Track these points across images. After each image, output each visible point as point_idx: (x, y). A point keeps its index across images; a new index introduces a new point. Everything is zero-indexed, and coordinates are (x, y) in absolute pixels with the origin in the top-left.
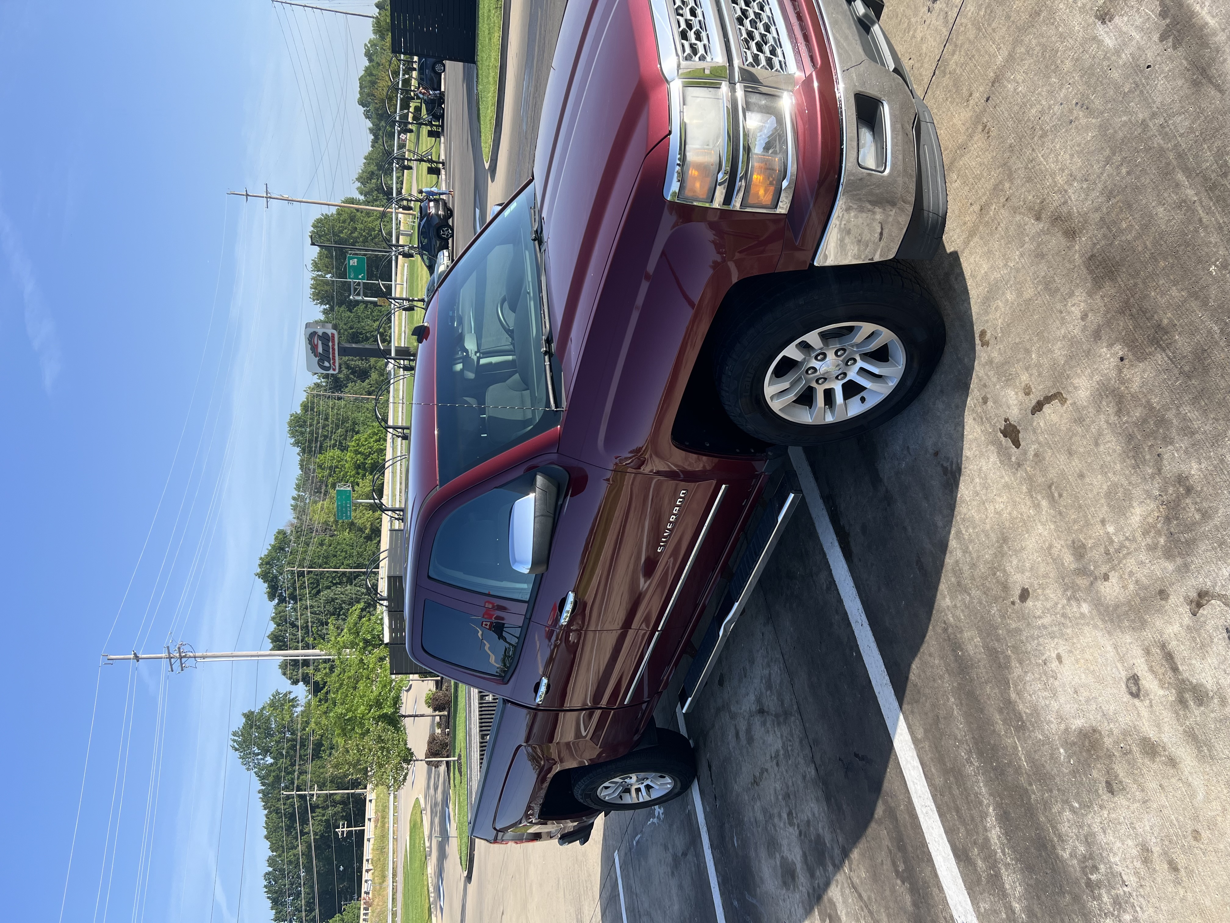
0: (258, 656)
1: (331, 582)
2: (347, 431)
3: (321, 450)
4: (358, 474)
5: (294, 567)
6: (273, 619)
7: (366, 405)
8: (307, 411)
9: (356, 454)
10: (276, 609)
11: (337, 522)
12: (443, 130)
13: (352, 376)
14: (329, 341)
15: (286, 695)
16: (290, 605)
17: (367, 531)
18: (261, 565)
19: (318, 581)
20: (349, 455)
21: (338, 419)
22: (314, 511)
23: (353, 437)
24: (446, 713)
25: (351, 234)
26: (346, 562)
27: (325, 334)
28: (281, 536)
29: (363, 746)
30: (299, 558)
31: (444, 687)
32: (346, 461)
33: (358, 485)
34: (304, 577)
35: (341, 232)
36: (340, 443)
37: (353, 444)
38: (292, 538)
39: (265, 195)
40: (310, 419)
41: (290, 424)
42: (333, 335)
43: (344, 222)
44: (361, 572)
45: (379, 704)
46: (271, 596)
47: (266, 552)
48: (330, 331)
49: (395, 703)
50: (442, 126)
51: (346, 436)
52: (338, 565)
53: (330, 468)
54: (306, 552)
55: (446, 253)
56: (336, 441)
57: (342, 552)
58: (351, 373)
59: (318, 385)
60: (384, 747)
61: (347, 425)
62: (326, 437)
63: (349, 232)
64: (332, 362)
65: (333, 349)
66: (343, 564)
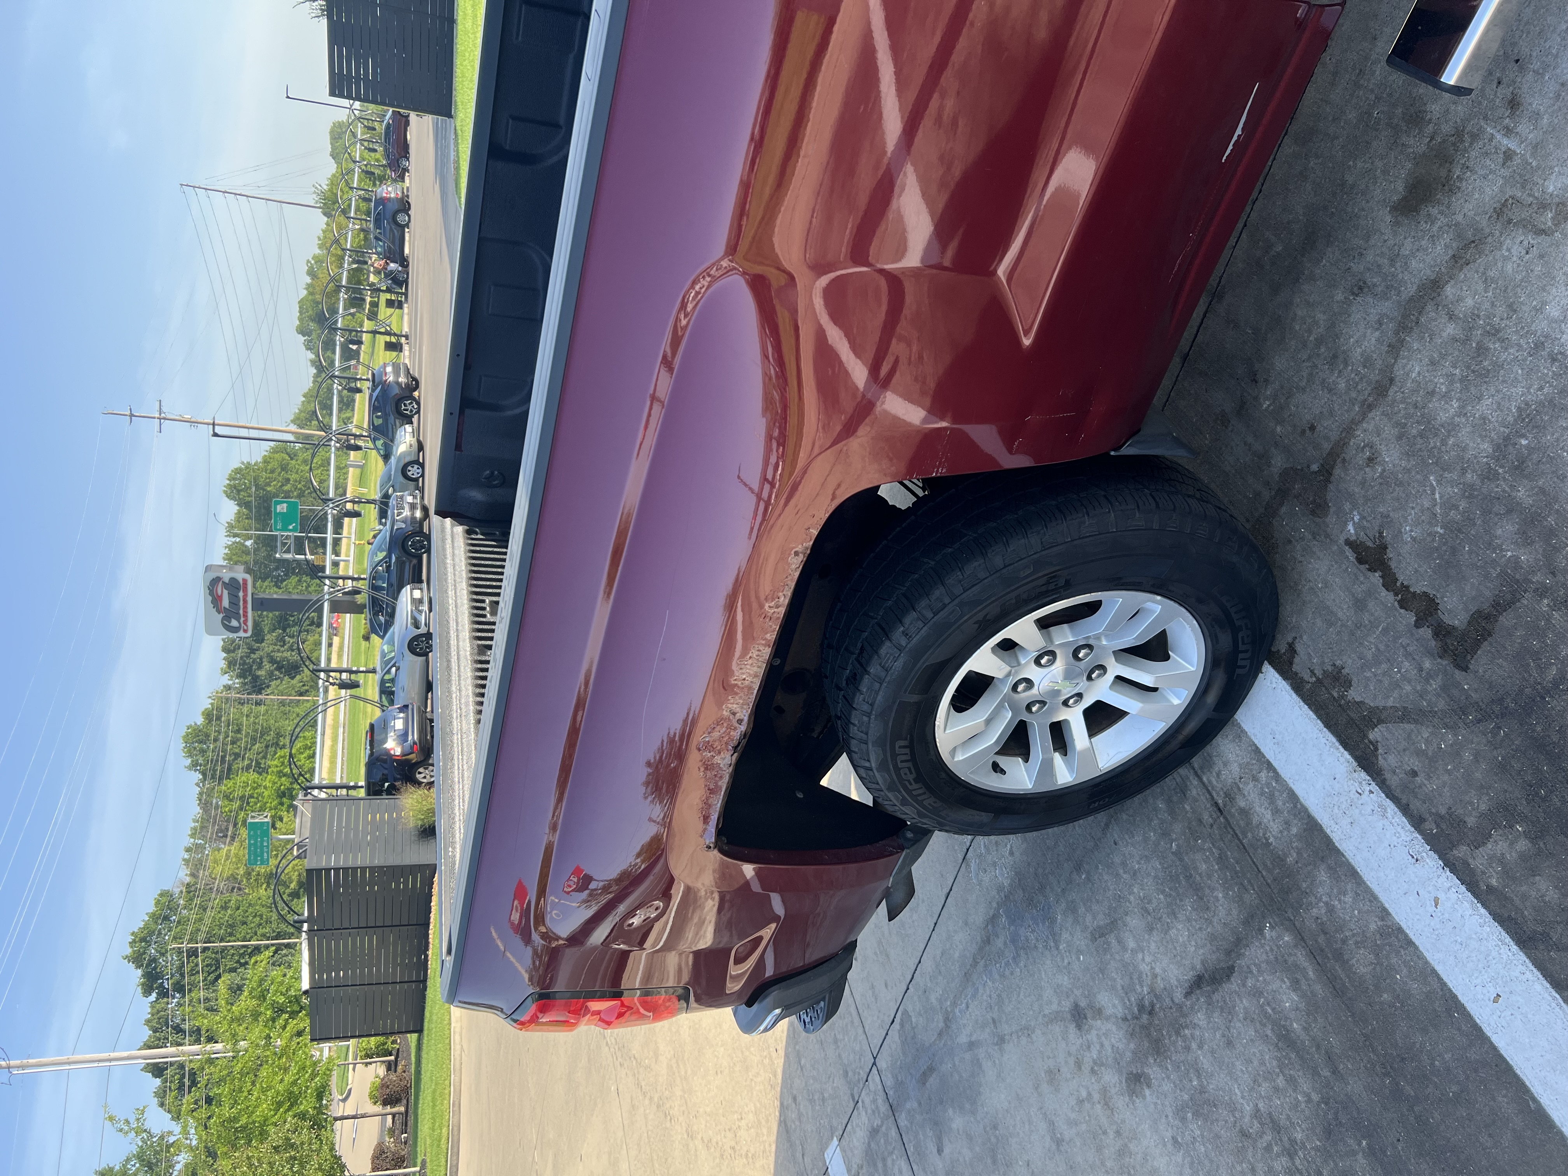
0: (110, 1060)
1: (238, 962)
2: (267, 747)
3: (229, 773)
4: (282, 804)
5: (182, 943)
6: (148, 1021)
7: (297, 710)
8: (210, 721)
9: (280, 777)
10: (152, 1007)
11: (249, 874)
12: (406, 298)
13: (277, 673)
14: (239, 589)
15: (162, 1138)
16: (176, 1000)
17: (292, 886)
18: (132, 943)
19: (217, 961)
20: (269, 780)
21: (256, 731)
22: (216, 862)
23: (275, 753)
24: (402, 1109)
25: (281, 486)
26: (260, 931)
27: (233, 580)
28: (164, 900)
29: (259, 1160)
30: (190, 929)
31: (400, 1067)
32: (265, 788)
33: (281, 819)
34: (197, 957)
35: (269, 484)
36: (258, 764)
37: (275, 762)
38: (182, 902)
39: (157, 415)
40: (215, 731)
41: (186, 738)
42: (245, 581)
43: (272, 472)
44: (283, 944)
45: (292, 1099)
46: (147, 991)
47: (142, 925)
48: (240, 574)
49: (320, 1096)
50: (406, 294)
51: (266, 753)
52: (248, 936)
53: (242, 798)
54: (201, 920)
55: (408, 428)
56: (252, 761)
57: (255, 917)
58: (276, 669)
59: (228, 688)
60: (295, 1158)
61: (268, 738)
62: (237, 756)
63: (280, 484)
64: (242, 619)
65: (245, 602)
66: (256, 934)
